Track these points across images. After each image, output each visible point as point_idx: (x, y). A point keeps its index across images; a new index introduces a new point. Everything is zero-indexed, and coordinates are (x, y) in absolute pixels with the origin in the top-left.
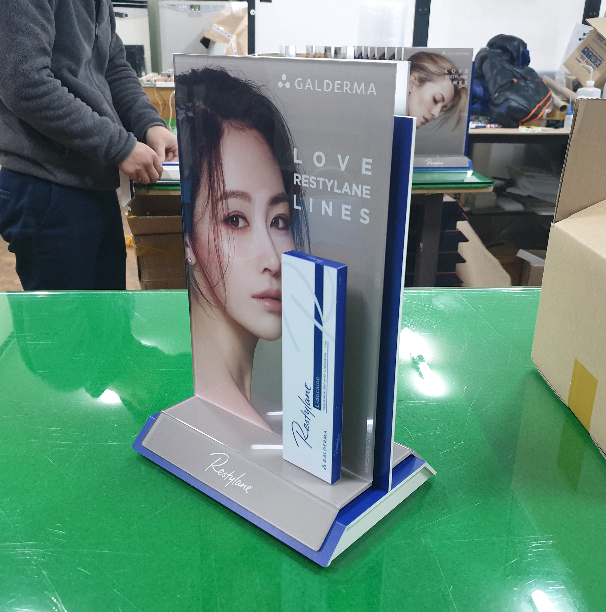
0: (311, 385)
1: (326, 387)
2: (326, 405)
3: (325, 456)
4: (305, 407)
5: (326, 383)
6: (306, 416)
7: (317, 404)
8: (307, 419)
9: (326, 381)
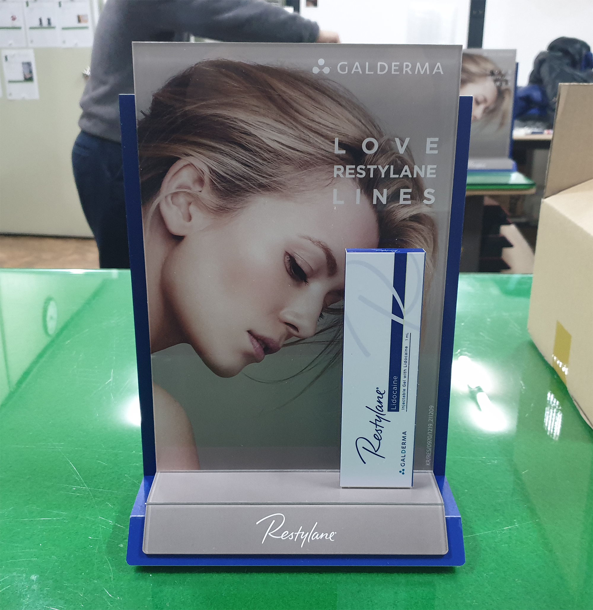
0: (385, 387)
1: (406, 384)
2: (406, 404)
3: (403, 460)
4: (376, 415)
5: (406, 379)
6: (377, 425)
7: (394, 406)
8: (378, 428)
9: (407, 377)
